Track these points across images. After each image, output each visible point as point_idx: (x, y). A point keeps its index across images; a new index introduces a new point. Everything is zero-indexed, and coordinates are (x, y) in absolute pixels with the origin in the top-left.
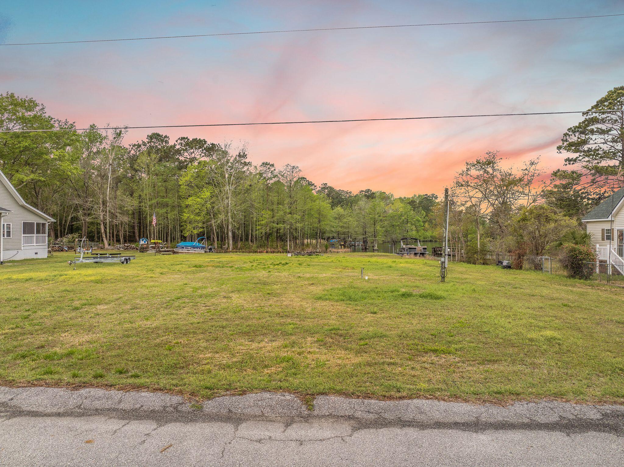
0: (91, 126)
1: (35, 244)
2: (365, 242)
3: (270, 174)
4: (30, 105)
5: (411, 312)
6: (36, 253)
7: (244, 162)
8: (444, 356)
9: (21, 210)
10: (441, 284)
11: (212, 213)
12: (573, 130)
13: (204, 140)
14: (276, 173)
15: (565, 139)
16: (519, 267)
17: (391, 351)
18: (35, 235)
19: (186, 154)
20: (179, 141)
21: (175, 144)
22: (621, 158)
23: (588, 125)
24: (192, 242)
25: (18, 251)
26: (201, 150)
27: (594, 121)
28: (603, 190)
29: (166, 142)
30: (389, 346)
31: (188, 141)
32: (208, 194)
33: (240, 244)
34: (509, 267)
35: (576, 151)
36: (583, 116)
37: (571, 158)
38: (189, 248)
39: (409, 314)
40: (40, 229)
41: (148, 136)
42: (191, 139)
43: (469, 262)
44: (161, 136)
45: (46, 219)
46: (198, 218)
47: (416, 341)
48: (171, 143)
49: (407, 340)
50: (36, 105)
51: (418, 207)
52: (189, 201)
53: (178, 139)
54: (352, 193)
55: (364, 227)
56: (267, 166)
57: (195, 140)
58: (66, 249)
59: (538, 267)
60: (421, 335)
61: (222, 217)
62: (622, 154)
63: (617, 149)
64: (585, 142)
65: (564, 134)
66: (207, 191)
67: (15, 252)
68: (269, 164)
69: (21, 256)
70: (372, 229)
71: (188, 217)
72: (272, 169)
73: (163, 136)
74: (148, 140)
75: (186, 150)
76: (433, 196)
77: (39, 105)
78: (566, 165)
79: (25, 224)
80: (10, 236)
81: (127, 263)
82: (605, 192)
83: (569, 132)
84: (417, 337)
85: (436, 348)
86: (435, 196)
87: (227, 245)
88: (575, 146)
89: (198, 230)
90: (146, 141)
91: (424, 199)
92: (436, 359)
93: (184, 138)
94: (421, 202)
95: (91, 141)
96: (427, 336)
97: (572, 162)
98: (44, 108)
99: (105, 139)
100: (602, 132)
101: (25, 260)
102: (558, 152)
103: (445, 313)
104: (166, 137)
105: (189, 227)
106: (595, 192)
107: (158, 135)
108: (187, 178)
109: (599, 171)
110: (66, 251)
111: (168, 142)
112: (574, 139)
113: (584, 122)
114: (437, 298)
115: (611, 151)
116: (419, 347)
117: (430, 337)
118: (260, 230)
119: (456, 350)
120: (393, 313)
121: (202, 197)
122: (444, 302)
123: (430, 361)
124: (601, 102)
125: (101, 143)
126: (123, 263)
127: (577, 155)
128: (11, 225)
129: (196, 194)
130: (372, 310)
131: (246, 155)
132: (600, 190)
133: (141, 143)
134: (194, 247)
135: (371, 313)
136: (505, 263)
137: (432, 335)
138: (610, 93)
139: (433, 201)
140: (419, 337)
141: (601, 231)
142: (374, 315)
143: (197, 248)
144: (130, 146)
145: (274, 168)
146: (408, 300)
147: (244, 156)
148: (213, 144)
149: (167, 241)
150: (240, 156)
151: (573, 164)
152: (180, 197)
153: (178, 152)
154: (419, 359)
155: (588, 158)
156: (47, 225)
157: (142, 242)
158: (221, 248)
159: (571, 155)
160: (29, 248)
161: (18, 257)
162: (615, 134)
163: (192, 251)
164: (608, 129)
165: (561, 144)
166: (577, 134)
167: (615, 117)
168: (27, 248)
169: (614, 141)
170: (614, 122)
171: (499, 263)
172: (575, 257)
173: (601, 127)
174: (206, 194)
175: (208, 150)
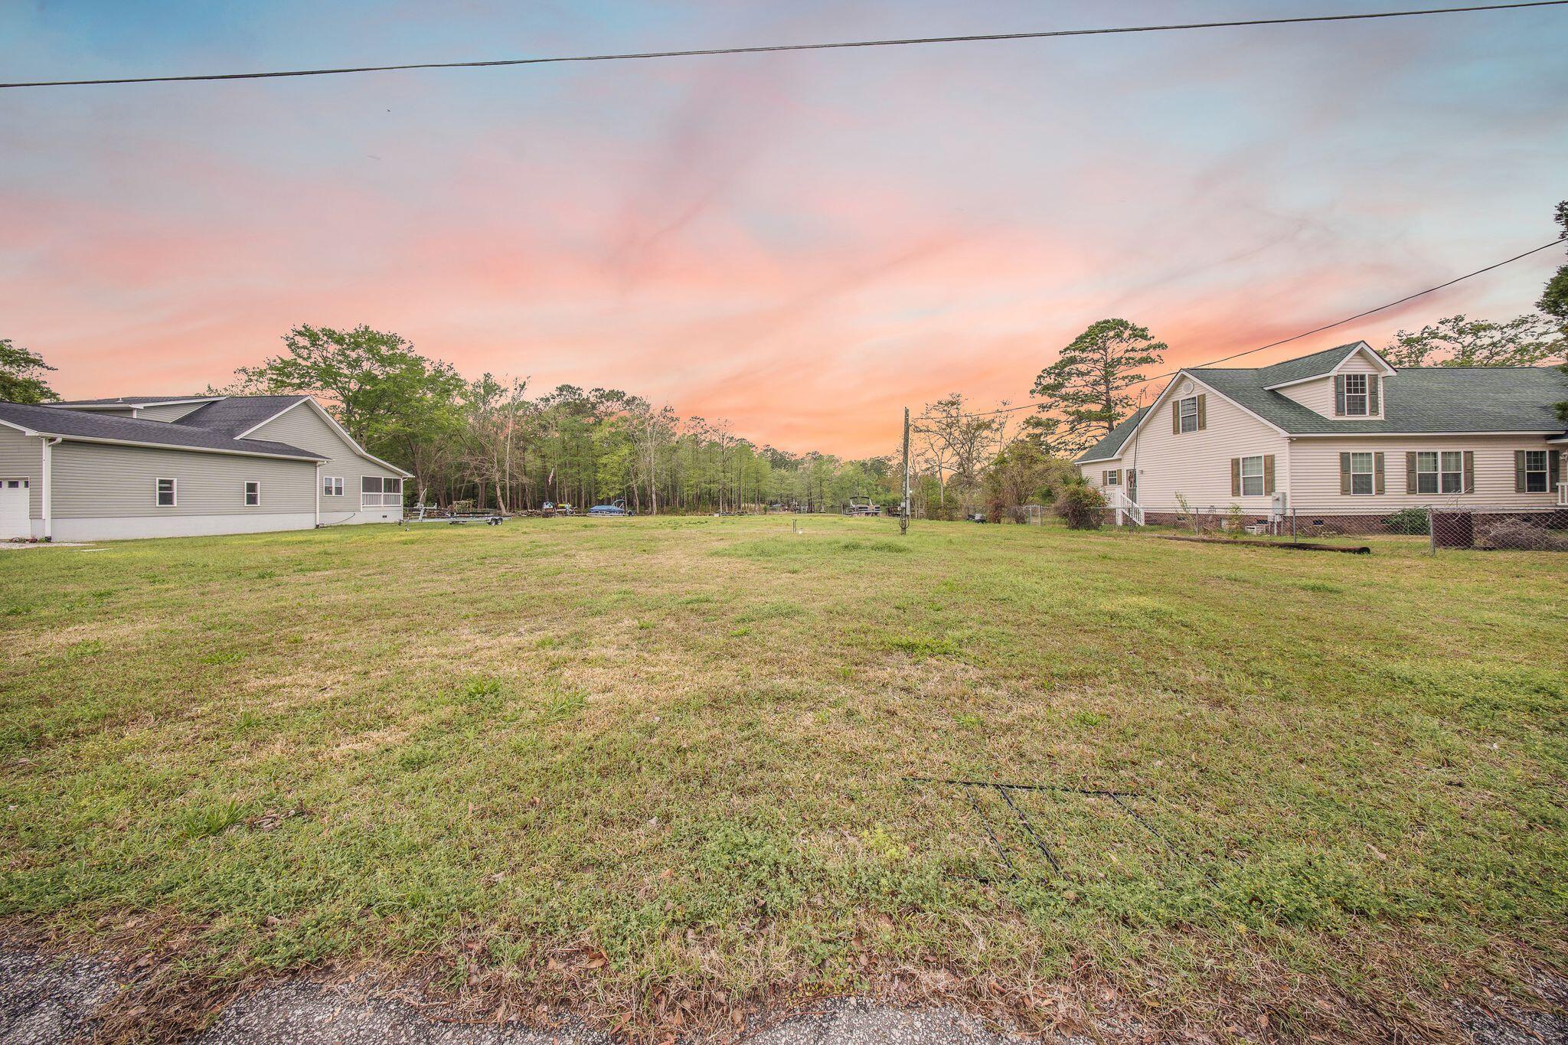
0: (486, 375)
1: (382, 505)
2: (810, 504)
4: (392, 341)
5: (857, 569)
6: (385, 517)
7: (671, 416)
8: (933, 661)
9: (359, 463)
10: (902, 537)
11: (631, 473)
12: (1048, 372)
13: (623, 391)
14: (707, 428)
15: (1039, 382)
16: (997, 520)
17: (800, 649)
18: (383, 493)
19: (601, 407)
20: (594, 393)
21: (588, 396)
22: (1105, 402)
23: (1065, 366)
24: (608, 505)
25: (355, 512)
26: (619, 402)
27: (1072, 361)
28: (1083, 439)
29: (577, 396)
30: (799, 636)
31: (604, 392)
32: (627, 451)
33: (666, 506)
34: (982, 521)
35: (1051, 396)
36: (1060, 354)
37: (1045, 404)
38: (605, 511)
39: (853, 572)
40: (392, 485)
41: (557, 388)
42: (608, 391)
43: (931, 518)
44: (573, 388)
45: (400, 475)
46: (615, 479)
47: (864, 623)
48: (584, 395)
49: (845, 621)
50: (401, 342)
51: (870, 470)
52: (604, 460)
53: (593, 390)
54: (798, 455)
55: (809, 488)
57: (612, 391)
59: (1020, 520)
60: (875, 609)
61: (642, 477)
62: (1106, 397)
63: (1100, 392)
64: (1061, 385)
65: (1038, 376)
66: (626, 448)
67: (351, 514)
69: (359, 519)
70: (818, 490)
71: (604, 477)
73: (575, 388)
74: (557, 393)
75: (602, 402)
77: (405, 341)
78: (1039, 412)
79: (365, 478)
80: (341, 494)
81: (496, 523)
83: (1044, 373)
84: (865, 614)
85: (911, 639)
87: (649, 508)
88: (1046, 389)
89: (616, 491)
90: (555, 393)
92: (917, 673)
93: (600, 389)
94: (872, 465)
95: (487, 393)
96: (887, 610)
97: (1045, 409)
98: (412, 346)
99: (504, 391)
100: (1080, 374)
101: (366, 524)
102: (1032, 397)
103: (914, 570)
104: (578, 388)
105: (605, 489)
107: (570, 387)
109: (1080, 417)
111: (580, 395)
112: (1049, 381)
113: (1061, 362)
114: (900, 550)
115: (1093, 394)
116: (870, 638)
117: (895, 611)
118: (687, 493)
119: (960, 642)
120: (827, 571)
121: (620, 454)
122: (909, 556)
123: (900, 682)
124: (1081, 339)
125: (500, 395)
126: (490, 524)
127: (1052, 400)
128: (343, 480)
129: (612, 451)
130: (791, 568)
131: (673, 409)
133: (548, 396)
134: (611, 511)
135: (790, 572)
136: (978, 517)
137: (897, 608)
138: (1091, 328)
140: (869, 614)
141: (1103, 474)
142: (792, 576)
143: (615, 512)
144: (537, 399)
145: (705, 423)
146: (854, 553)
148: (633, 397)
149: (579, 506)
150: (666, 410)
152: (593, 455)
153: (592, 405)
154: (871, 674)
155: (1066, 403)
156: (402, 481)
157: (546, 506)
158: (642, 513)
159: (1046, 400)
160: (373, 509)
161: (354, 521)
162: (1097, 374)
163: (608, 516)
164: (1089, 369)
165: (1034, 387)
166: (1053, 376)
167: (1097, 356)
168: (369, 509)
169: (1095, 383)
170: (1096, 362)
171: (970, 516)
172: (1078, 502)
173: (1083, 367)
174: (625, 450)
175: (628, 402)
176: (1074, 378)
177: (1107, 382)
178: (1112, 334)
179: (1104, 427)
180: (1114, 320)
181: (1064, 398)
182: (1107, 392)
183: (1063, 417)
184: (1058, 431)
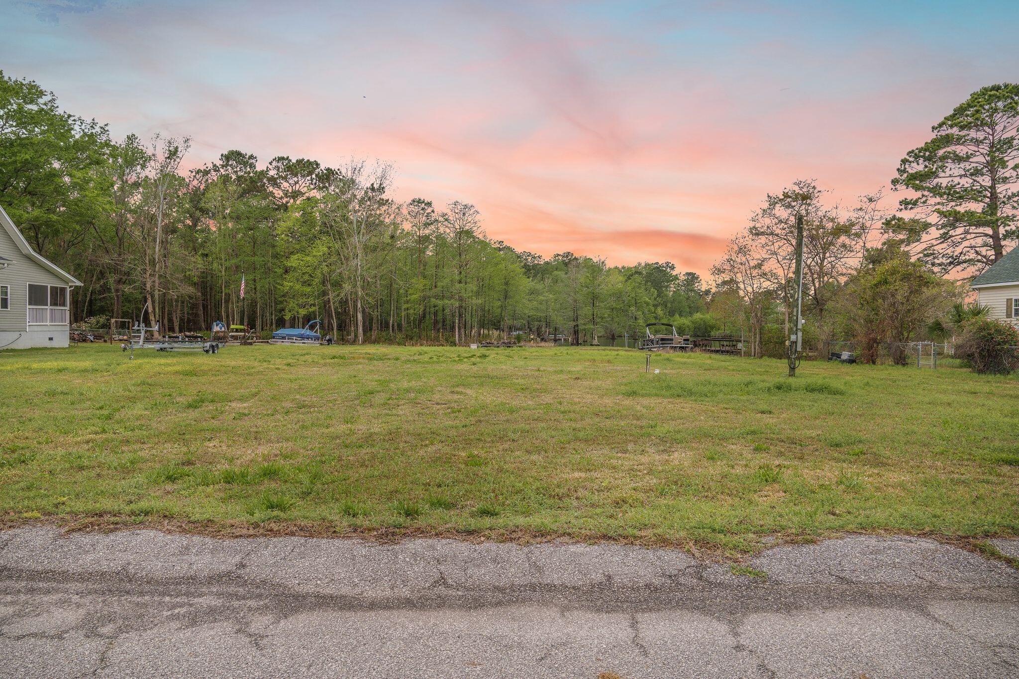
0: (128, 137)
1: (48, 323)
2: (577, 332)
3: (424, 218)
4: (33, 92)
6: (51, 339)
7: (380, 199)
9: (26, 265)
11: (330, 282)
12: (916, 155)
13: (315, 161)
14: (434, 216)
15: (903, 169)
16: (871, 360)
18: (49, 307)
19: (285, 185)
20: (274, 164)
21: (267, 168)
22: (988, 200)
23: (939, 148)
24: (298, 328)
25: (22, 333)
26: (309, 178)
27: (947, 140)
28: (958, 250)
29: (251, 167)
31: (289, 162)
32: (324, 250)
33: (374, 334)
34: (851, 361)
35: (917, 188)
36: (933, 131)
37: (909, 199)
38: (294, 338)
40: (57, 296)
41: (222, 155)
42: (294, 161)
44: (245, 156)
45: (66, 281)
46: (308, 289)
48: (260, 166)
50: (41, 93)
51: (645, 283)
52: (293, 261)
53: (274, 160)
54: (543, 258)
55: (576, 308)
56: (420, 205)
57: (299, 162)
58: (92, 338)
59: (901, 360)
61: (344, 289)
62: (991, 193)
63: (983, 186)
64: (932, 175)
65: (902, 161)
66: (323, 245)
67: (16, 335)
68: (423, 202)
69: (25, 342)
70: (590, 312)
71: (291, 288)
72: (429, 210)
73: (247, 157)
74: (221, 163)
75: (286, 177)
76: (667, 265)
77: (46, 93)
78: (901, 210)
79: (31, 287)
80: (7, 307)
81: (213, 352)
82: (961, 253)
83: (910, 156)
86: (670, 265)
87: (353, 334)
88: (915, 181)
89: (308, 309)
90: (219, 163)
91: (654, 269)
93: (283, 158)
94: (649, 275)
95: (128, 163)
97: (910, 206)
98: (54, 100)
99: (150, 160)
100: (958, 159)
101: (32, 350)
102: (892, 189)
104: (251, 157)
105: (292, 304)
106: (944, 253)
107: (240, 155)
108: (289, 224)
109: (955, 219)
110: (92, 341)
111: (255, 166)
112: (918, 167)
113: (933, 141)
115: (974, 188)
118: (406, 311)
121: (315, 253)
124: (960, 111)
125: (143, 167)
126: (207, 352)
127: (919, 194)
128: (9, 288)
129: (302, 250)
131: (383, 188)
132: (953, 250)
133: (210, 166)
134: (302, 337)
136: (845, 355)
138: (976, 96)
139: (668, 273)
141: (1006, 303)
143: (308, 338)
144: (192, 172)
145: (432, 209)
147: (381, 189)
148: (328, 169)
150: (372, 189)
151: (911, 208)
152: (276, 256)
153: (273, 181)
155: (938, 199)
156: (68, 290)
157: (216, 328)
158: (343, 341)
159: (912, 194)
160: (40, 329)
161: (21, 345)
162: (980, 159)
163: (299, 344)
164: (970, 152)
165: (897, 175)
166: (921, 161)
167: (981, 135)
168: (36, 328)
169: (977, 172)
170: (978, 142)
171: (833, 354)
172: (988, 339)
173: (961, 150)
174: (320, 249)
175: (320, 178)
176: (949, 164)
177: (993, 171)
178: (1000, 104)
179: (986, 235)
180: (1006, 86)
181: (936, 191)
182: (993, 187)
183: (934, 219)
184: (925, 237)
